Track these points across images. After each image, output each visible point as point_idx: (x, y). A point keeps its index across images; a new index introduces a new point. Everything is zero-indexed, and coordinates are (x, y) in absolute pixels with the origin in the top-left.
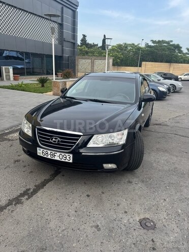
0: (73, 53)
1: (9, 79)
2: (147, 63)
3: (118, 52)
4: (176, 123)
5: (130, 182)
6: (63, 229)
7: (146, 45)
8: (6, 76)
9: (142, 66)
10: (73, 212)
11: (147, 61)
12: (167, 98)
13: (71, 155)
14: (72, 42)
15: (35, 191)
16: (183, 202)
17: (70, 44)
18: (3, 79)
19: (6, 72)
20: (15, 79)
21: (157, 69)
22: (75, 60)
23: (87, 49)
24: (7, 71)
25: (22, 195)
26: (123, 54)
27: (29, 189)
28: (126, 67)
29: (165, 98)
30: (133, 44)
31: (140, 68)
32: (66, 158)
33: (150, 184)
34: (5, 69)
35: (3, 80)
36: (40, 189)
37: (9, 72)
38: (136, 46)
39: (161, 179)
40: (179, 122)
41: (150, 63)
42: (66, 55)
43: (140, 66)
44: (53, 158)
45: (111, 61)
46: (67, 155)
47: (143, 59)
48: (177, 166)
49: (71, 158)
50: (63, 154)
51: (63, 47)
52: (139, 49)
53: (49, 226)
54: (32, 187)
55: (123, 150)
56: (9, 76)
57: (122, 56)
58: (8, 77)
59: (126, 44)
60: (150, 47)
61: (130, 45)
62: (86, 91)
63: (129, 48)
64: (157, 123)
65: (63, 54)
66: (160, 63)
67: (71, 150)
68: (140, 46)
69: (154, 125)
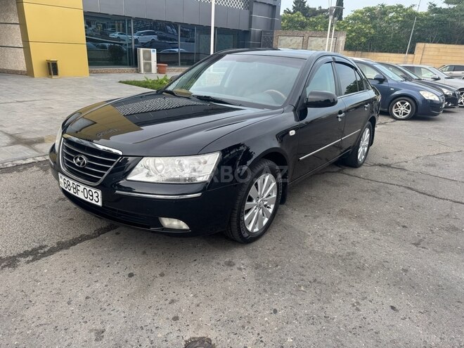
0: (272, 25)
1: (149, 71)
2: (427, 45)
3: (364, 22)
4: (426, 165)
5: (230, 264)
6: (42, 323)
7: (430, 7)
8: (145, 64)
9: (416, 51)
10: (82, 298)
11: (428, 42)
12: (441, 115)
13: (99, 192)
14: (270, 5)
15: (52, 251)
16: (313, 324)
17: (265, 9)
18: (140, 71)
19: (144, 59)
20: (159, 71)
21: (449, 58)
22: (272, 38)
23: (302, 18)
24: (147, 56)
25: (26, 254)
26: (374, 27)
27: (45, 246)
28: (380, 54)
29: (436, 115)
30: (401, 7)
31: (411, 56)
32: (92, 196)
33: (269, 275)
34: (144, 52)
35: (138, 71)
36: (62, 249)
37: (150, 59)
38: (405, 10)
39: (301, 270)
40: (434, 165)
41: (434, 45)
42: (256, 29)
43: (412, 52)
44: (76, 195)
45: (342, 40)
46: (94, 190)
47: (419, 37)
48: (358, 249)
49: (99, 197)
50: (88, 189)
51: (251, 13)
52: (412, 15)
53: (24, 313)
54: (51, 243)
55: (199, 194)
56: (150, 64)
57: (372, 31)
58: (148, 67)
59: (383, 6)
60: (439, 11)
61: (392, 8)
62: (226, 86)
63: (391, 15)
64: (385, 162)
65: (250, 26)
66: (458, 46)
67: (100, 182)
68: (415, 9)
69: (375, 165)
